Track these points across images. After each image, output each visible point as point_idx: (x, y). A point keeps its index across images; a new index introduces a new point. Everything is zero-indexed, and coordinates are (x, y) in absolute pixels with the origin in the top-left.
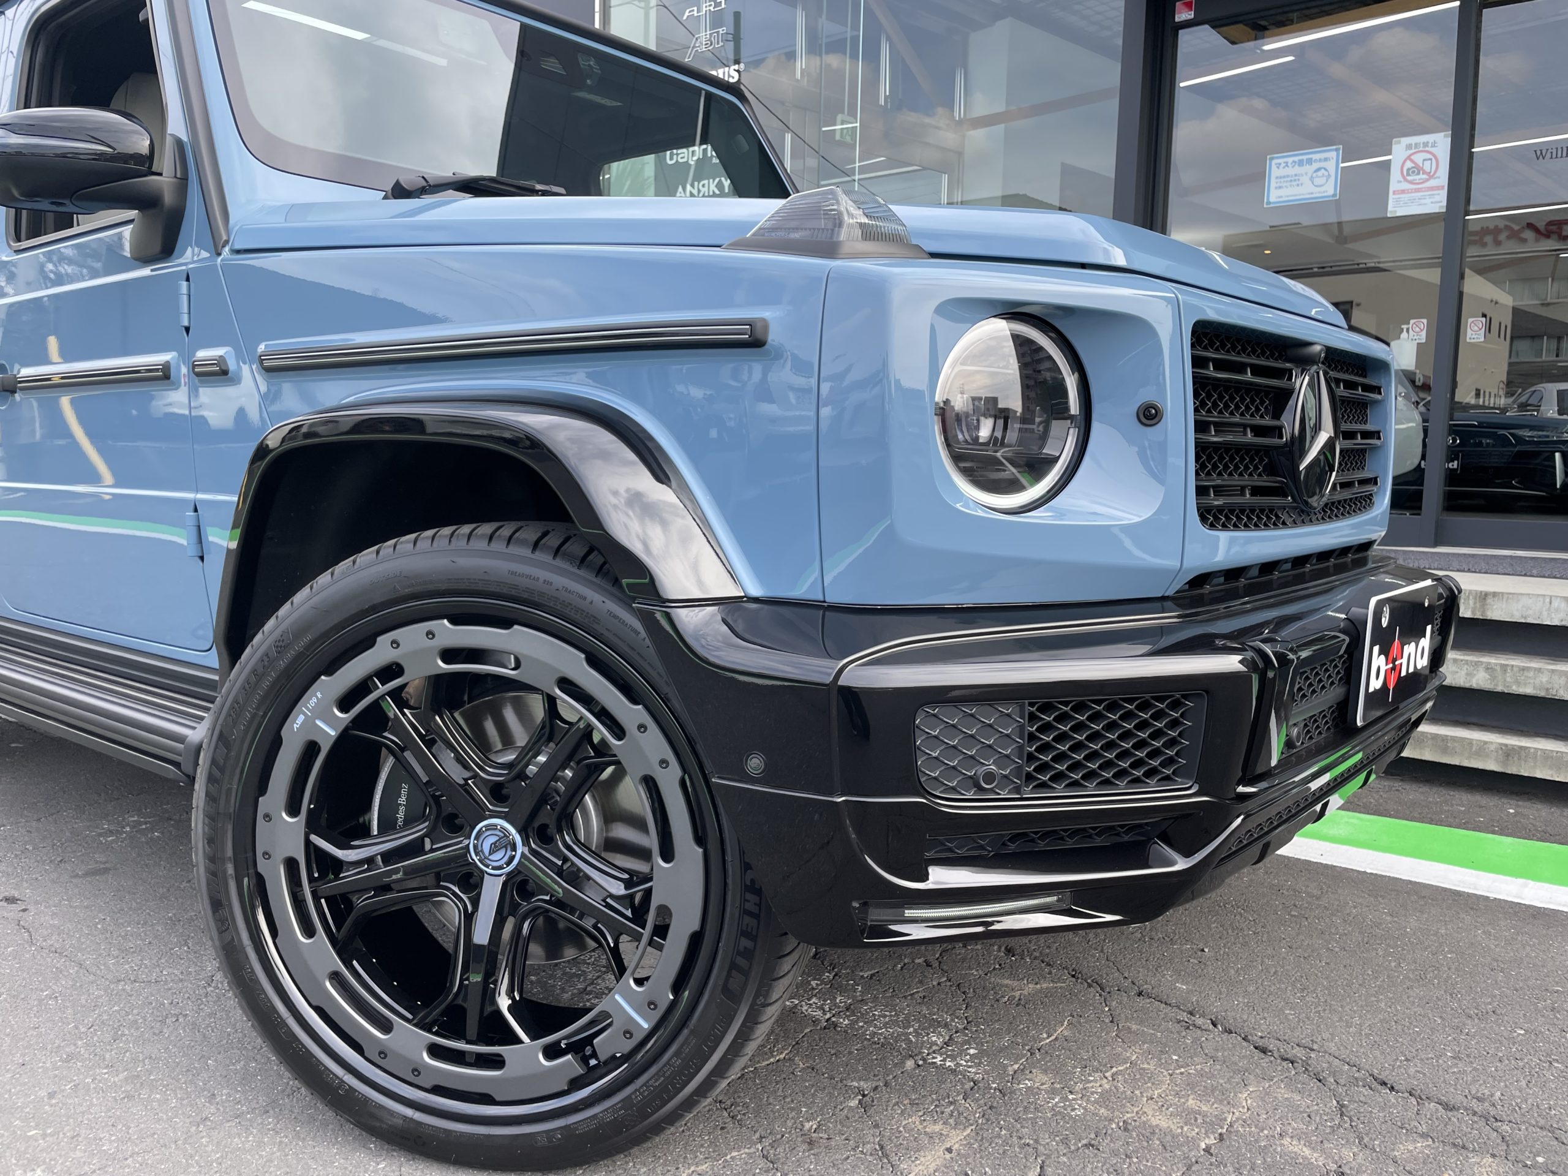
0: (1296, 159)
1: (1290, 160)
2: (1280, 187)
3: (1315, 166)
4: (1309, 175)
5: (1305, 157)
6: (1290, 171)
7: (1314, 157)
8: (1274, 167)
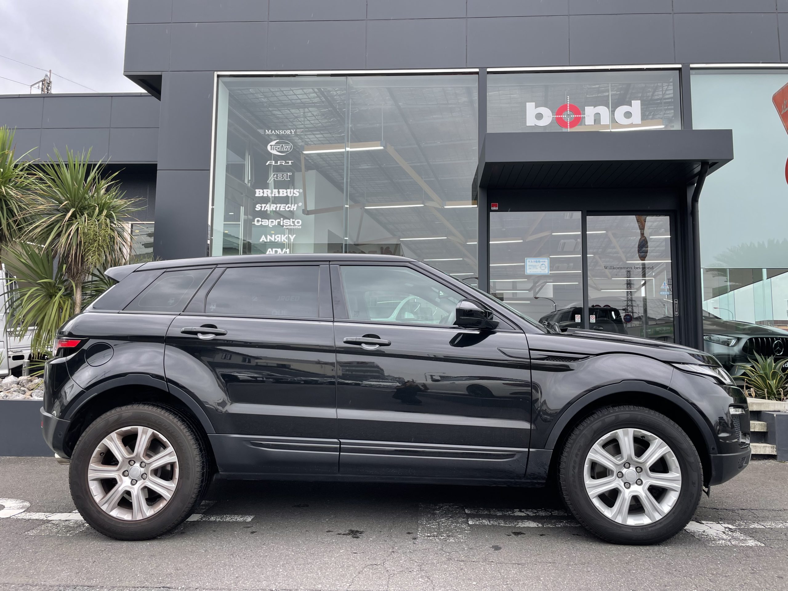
0: (535, 260)
1: (533, 260)
2: (530, 269)
3: (541, 263)
4: (540, 266)
5: (538, 260)
6: (533, 264)
7: (541, 260)
8: (528, 262)
